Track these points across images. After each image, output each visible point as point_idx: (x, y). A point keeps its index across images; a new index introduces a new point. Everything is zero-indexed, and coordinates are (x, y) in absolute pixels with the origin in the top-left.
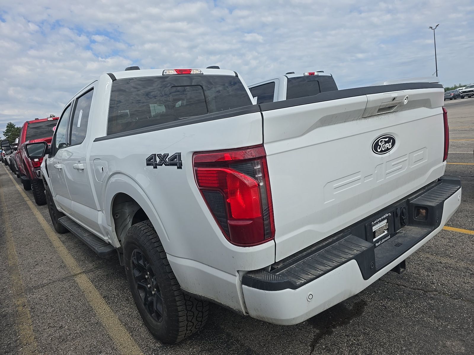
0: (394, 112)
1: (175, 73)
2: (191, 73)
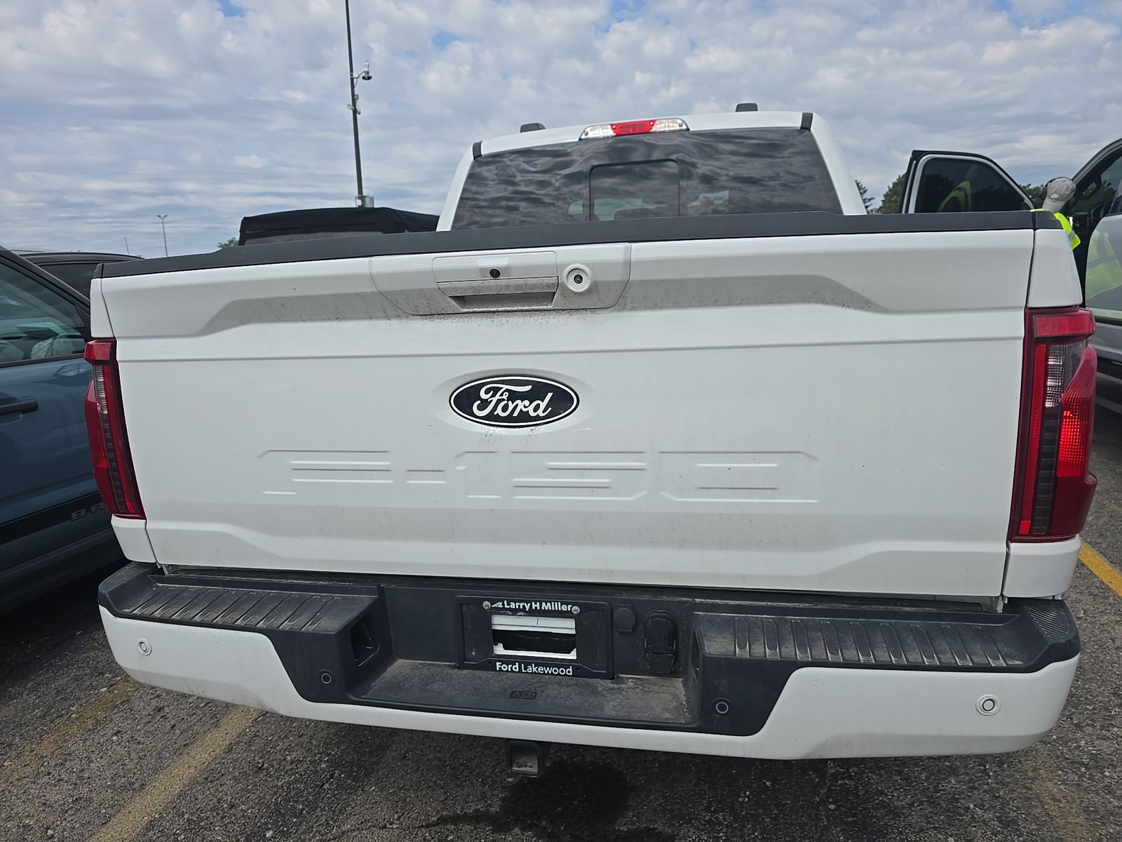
0: (563, 310)
1: (611, 133)
2: (654, 129)
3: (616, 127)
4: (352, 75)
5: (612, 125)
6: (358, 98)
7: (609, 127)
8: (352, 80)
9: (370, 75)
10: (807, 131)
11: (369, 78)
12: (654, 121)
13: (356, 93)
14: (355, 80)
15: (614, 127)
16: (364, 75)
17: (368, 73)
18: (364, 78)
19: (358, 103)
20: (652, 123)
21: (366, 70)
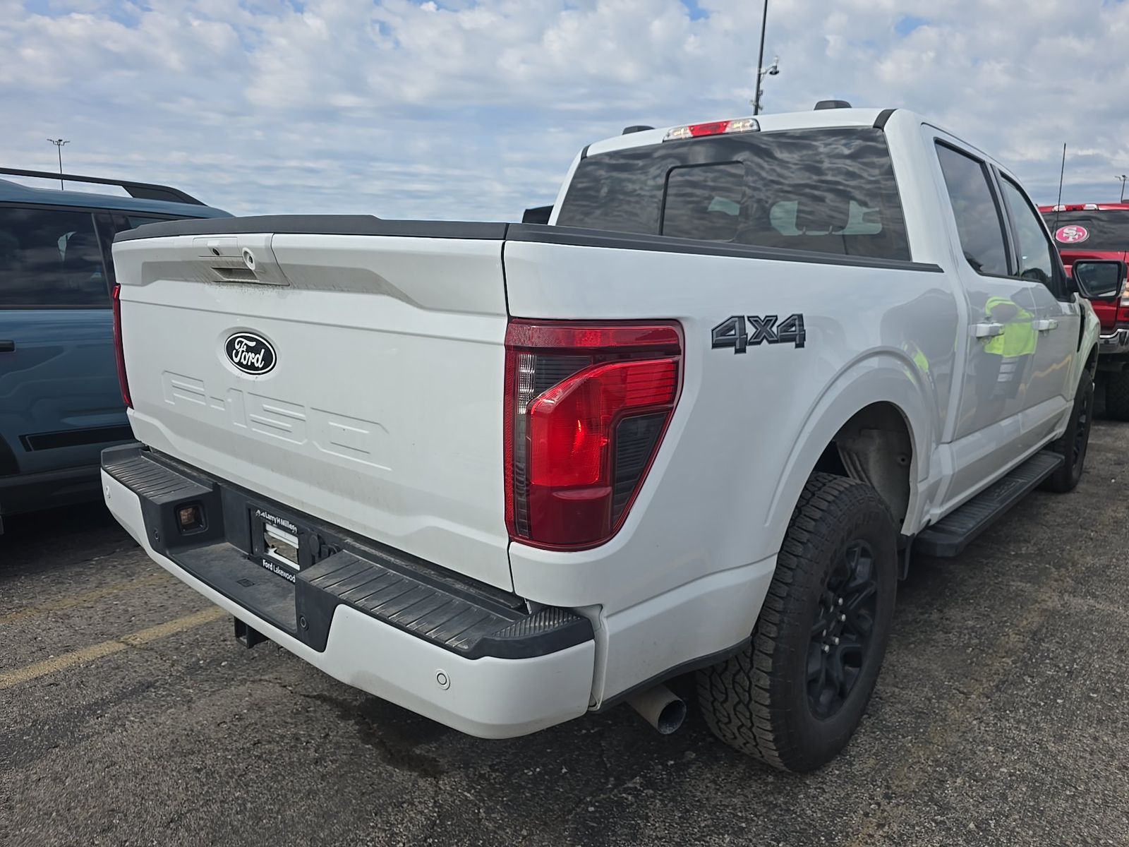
1: (689, 134)
2: (728, 130)
3: (693, 129)
4: (760, 71)
5: (690, 127)
6: (762, 93)
7: (688, 128)
8: (759, 75)
9: (778, 69)
10: (881, 131)
11: (776, 73)
12: (727, 122)
13: (761, 88)
14: (762, 76)
15: (692, 128)
16: (771, 70)
17: (776, 67)
18: (771, 73)
19: (762, 98)
20: (725, 124)
21: (775, 65)
